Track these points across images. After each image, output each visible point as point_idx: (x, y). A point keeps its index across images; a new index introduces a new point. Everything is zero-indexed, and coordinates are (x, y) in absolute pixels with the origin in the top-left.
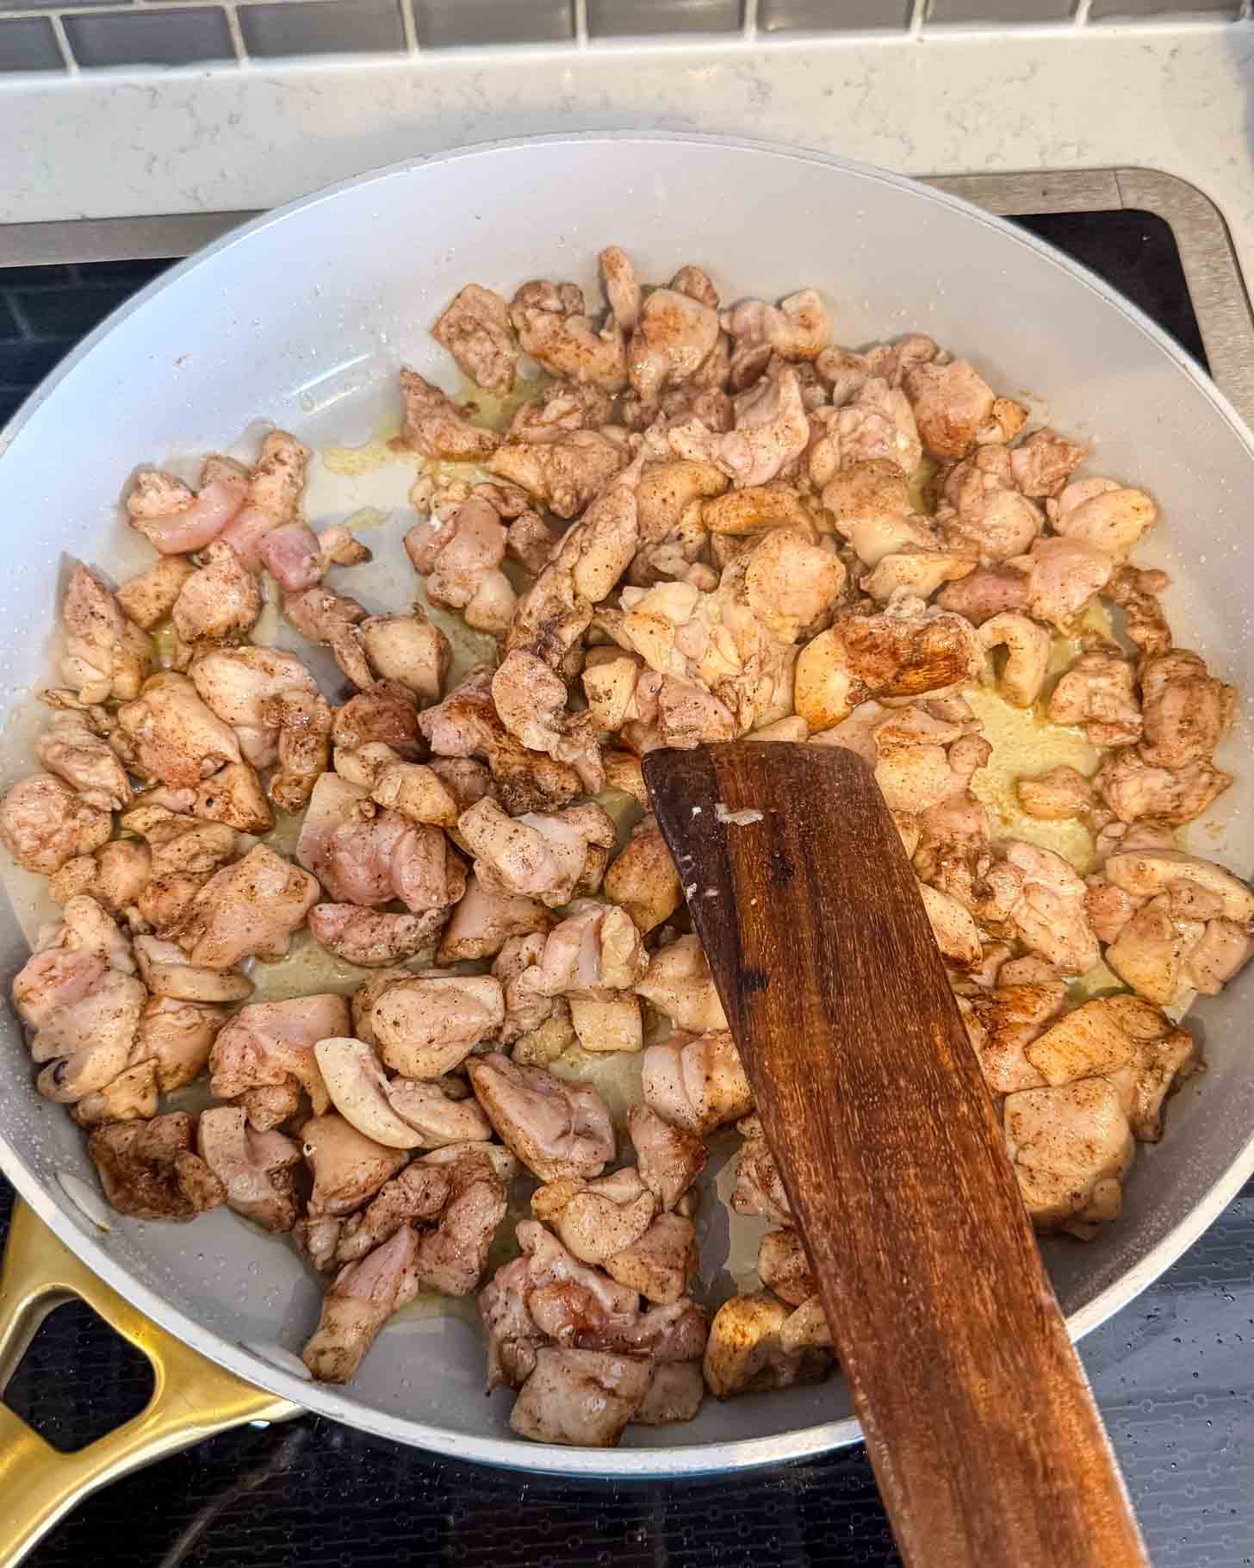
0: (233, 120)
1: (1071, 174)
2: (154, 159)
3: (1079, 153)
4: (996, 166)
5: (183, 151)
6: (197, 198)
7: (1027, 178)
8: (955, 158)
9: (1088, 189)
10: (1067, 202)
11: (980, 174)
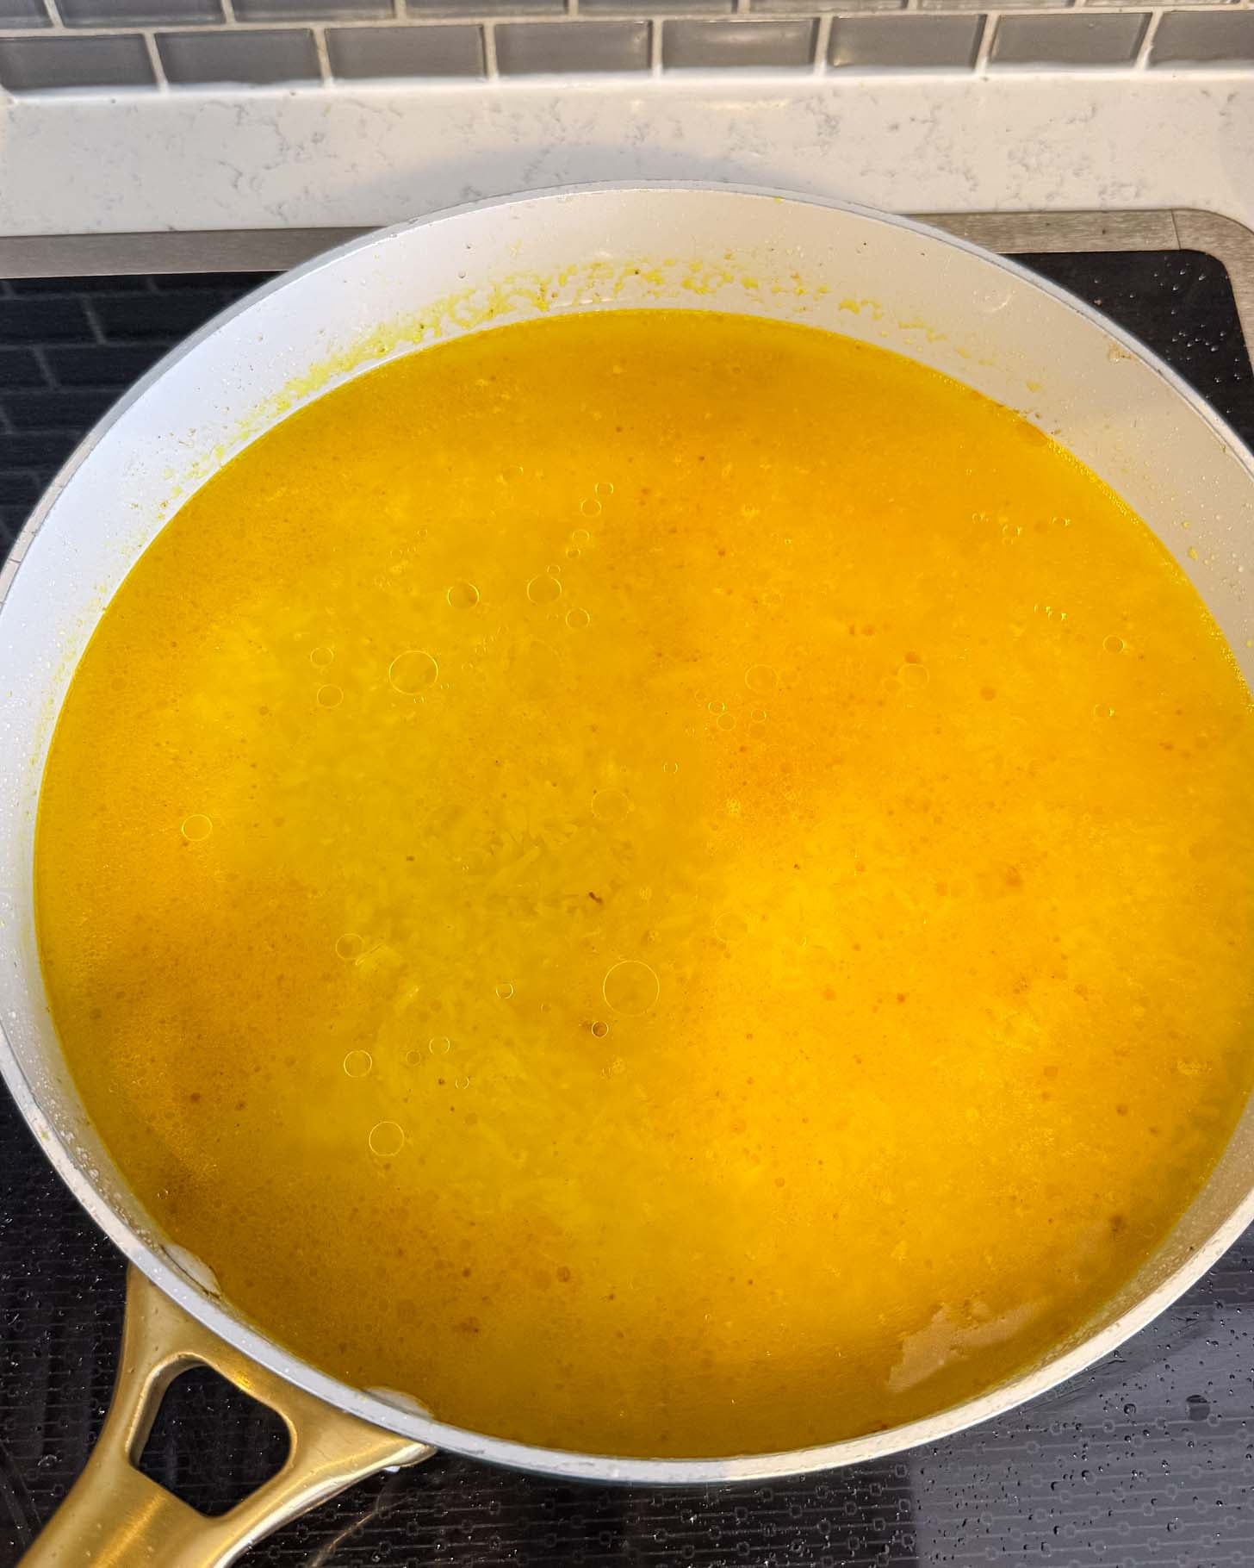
0: (317, 139)
1: (1130, 214)
2: (241, 174)
3: (1137, 195)
4: (1059, 203)
5: (268, 168)
6: (280, 214)
7: (1087, 217)
8: (1017, 195)
9: (1147, 229)
10: (1124, 241)
11: (1040, 212)
